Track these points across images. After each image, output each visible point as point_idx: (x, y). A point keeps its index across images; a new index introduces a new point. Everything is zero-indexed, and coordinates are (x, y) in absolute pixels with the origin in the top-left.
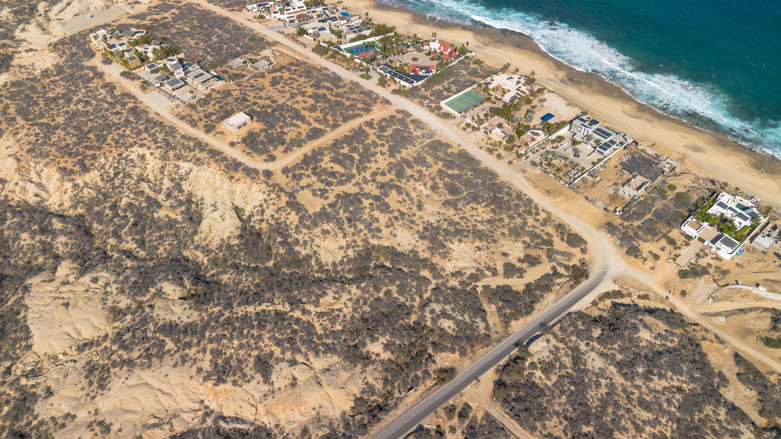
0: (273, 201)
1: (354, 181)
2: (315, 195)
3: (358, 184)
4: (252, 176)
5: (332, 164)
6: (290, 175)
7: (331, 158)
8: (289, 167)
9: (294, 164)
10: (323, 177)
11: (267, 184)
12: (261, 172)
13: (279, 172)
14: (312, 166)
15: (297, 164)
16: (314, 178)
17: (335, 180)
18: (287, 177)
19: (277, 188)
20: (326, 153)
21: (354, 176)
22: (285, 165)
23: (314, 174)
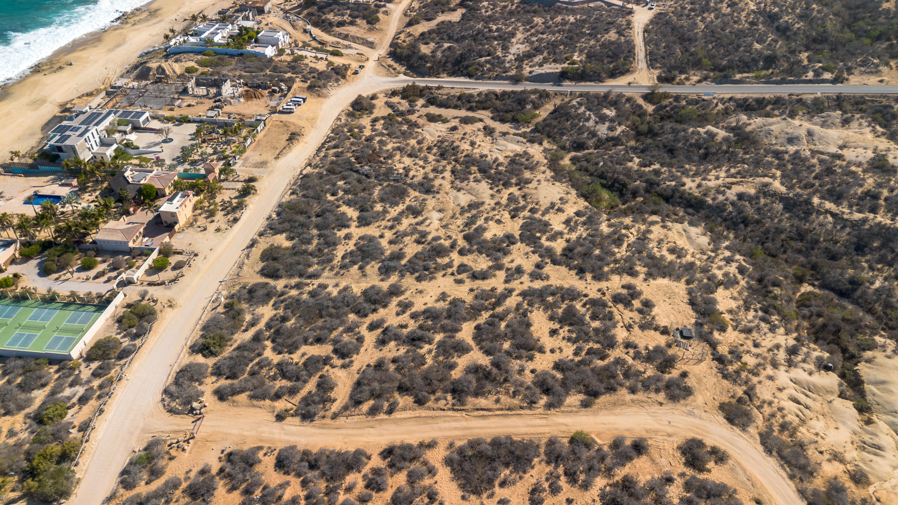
0: (755, 350)
1: (538, 285)
2: (648, 305)
3: (534, 276)
4: (785, 437)
5: (548, 342)
6: (675, 373)
7: (531, 358)
8: (661, 397)
9: (640, 396)
10: (596, 324)
11: (750, 393)
12: (752, 430)
13: (699, 398)
14: (600, 363)
15: (633, 391)
16: (621, 334)
17: (578, 306)
18: (684, 375)
19: (731, 368)
20: (528, 378)
21: (523, 294)
22: (669, 406)
23: (611, 344)
